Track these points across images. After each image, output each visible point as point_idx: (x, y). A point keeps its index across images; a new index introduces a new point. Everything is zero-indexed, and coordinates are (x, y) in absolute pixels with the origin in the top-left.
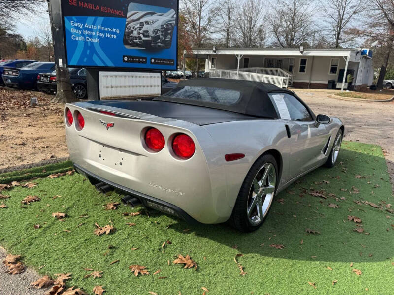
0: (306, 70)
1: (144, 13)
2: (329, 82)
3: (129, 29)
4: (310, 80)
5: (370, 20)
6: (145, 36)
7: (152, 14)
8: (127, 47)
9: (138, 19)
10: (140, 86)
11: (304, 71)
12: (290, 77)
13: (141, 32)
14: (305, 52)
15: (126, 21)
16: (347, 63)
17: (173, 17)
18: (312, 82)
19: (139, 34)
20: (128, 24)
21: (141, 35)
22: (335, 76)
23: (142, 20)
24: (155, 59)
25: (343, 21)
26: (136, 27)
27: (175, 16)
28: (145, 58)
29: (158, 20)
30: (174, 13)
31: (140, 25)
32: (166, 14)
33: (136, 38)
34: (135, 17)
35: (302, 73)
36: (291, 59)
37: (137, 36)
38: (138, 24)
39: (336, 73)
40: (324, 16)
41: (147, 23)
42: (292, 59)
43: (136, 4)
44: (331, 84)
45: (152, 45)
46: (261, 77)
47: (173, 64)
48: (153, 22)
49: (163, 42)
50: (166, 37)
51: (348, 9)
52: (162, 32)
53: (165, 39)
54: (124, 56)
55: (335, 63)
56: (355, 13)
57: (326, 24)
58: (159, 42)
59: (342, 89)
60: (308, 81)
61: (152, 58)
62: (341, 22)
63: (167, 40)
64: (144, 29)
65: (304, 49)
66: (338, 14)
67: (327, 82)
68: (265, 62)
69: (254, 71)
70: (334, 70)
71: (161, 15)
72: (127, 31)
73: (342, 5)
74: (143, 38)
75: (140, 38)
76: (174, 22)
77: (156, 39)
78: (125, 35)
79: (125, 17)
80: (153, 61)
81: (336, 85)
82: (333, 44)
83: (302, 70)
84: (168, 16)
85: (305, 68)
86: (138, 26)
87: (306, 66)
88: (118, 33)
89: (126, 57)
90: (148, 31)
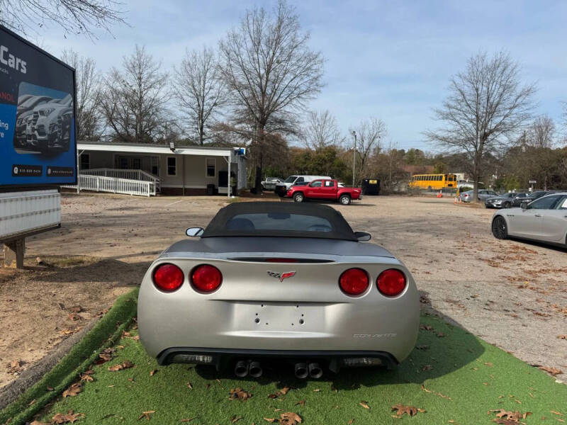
0: (176, 172)
1: (38, 98)
2: (209, 186)
3: (21, 123)
4: (184, 185)
5: (237, 116)
6: (40, 134)
7: (47, 100)
8: (19, 151)
9: (31, 108)
10: (36, 213)
11: (174, 174)
12: (157, 181)
13: (36, 127)
14: (177, 150)
15: (16, 111)
16: (229, 165)
17: (70, 106)
18: (187, 187)
19: (33, 130)
20: (20, 114)
21: (36, 132)
22: (214, 180)
23: (37, 109)
24: (53, 169)
25: (204, 113)
26: (30, 119)
27: (72, 104)
28: (40, 168)
29: (54, 110)
30: (71, 99)
31: (34, 117)
32: (63, 101)
33: (30, 137)
34: (27, 104)
35: (171, 176)
36: (153, 157)
37: (31, 133)
38: (31, 114)
39: (214, 175)
40: (181, 105)
41: (42, 113)
42: (156, 157)
43: (28, 84)
44: (212, 189)
45: (49, 146)
46: (116, 182)
47: (71, 175)
48: (49, 113)
49: (62, 142)
50: (63, 135)
51: (207, 101)
52: (59, 127)
53: (63, 137)
54: (14, 166)
55: (211, 164)
56: (215, 104)
57: (184, 114)
58: (56, 143)
59: (229, 195)
60: (181, 186)
61: (48, 168)
62: (202, 113)
63: (65, 138)
64: (38, 123)
65: (176, 146)
66: (197, 104)
67: (205, 187)
68: (116, 161)
69: (102, 174)
70: (211, 172)
71: (57, 102)
72: (18, 125)
73: (200, 95)
74: (39, 137)
75: (34, 136)
76: (71, 112)
77: (53, 136)
78: (16, 132)
79: (16, 104)
80: (49, 171)
81: (217, 190)
82: (196, 139)
83: (172, 171)
84: (65, 103)
85: (174, 169)
86: (31, 118)
87: (176, 167)
88: (7, 128)
89: (16, 168)
90: (43, 126)
